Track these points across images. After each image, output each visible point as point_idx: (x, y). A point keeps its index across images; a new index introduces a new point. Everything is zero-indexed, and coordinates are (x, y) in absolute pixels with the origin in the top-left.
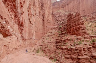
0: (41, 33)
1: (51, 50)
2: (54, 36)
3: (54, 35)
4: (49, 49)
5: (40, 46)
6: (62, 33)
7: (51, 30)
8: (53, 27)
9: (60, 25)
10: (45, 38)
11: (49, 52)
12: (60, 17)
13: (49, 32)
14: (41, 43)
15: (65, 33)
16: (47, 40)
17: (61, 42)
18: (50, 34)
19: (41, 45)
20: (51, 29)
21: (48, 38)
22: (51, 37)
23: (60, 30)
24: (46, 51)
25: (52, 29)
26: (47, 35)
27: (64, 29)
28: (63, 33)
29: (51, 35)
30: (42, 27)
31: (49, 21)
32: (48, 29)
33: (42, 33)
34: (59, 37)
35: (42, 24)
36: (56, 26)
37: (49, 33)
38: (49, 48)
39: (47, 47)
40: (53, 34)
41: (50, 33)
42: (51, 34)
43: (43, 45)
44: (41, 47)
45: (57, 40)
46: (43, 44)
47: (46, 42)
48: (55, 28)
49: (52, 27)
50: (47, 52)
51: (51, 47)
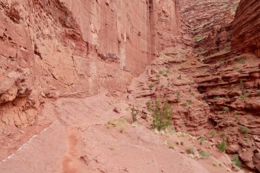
0: (143, 52)
1: (193, 114)
2: (184, 65)
3: (183, 61)
4: (185, 111)
5: (145, 96)
6: (212, 56)
7: (172, 48)
8: (178, 37)
9: (196, 34)
10: (156, 71)
11: (189, 122)
12: (193, 12)
13: (165, 51)
14: (146, 86)
15: (226, 55)
16: (165, 76)
17: (223, 83)
18: (170, 59)
19: (148, 92)
20: (170, 44)
21: (168, 72)
22: (176, 67)
23: (197, 49)
24: (175, 116)
25: (174, 43)
26: (161, 63)
27: (218, 43)
28: (215, 57)
29: (174, 62)
30: (146, 28)
31: (163, 17)
32: (162, 41)
33: (146, 50)
34: (206, 70)
35: (146, 17)
36: (186, 37)
37: (167, 55)
38: (184, 105)
39: (176, 102)
40: (179, 58)
41: (169, 57)
42: (173, 60)
43: (157, 93)
44: (148, 99)
45: (201, 80)
46: (154, 88)
47: (164, 82)
48: (183, 43)
49: (173, 37)
50: (178, 122)
51: (190, 102)
